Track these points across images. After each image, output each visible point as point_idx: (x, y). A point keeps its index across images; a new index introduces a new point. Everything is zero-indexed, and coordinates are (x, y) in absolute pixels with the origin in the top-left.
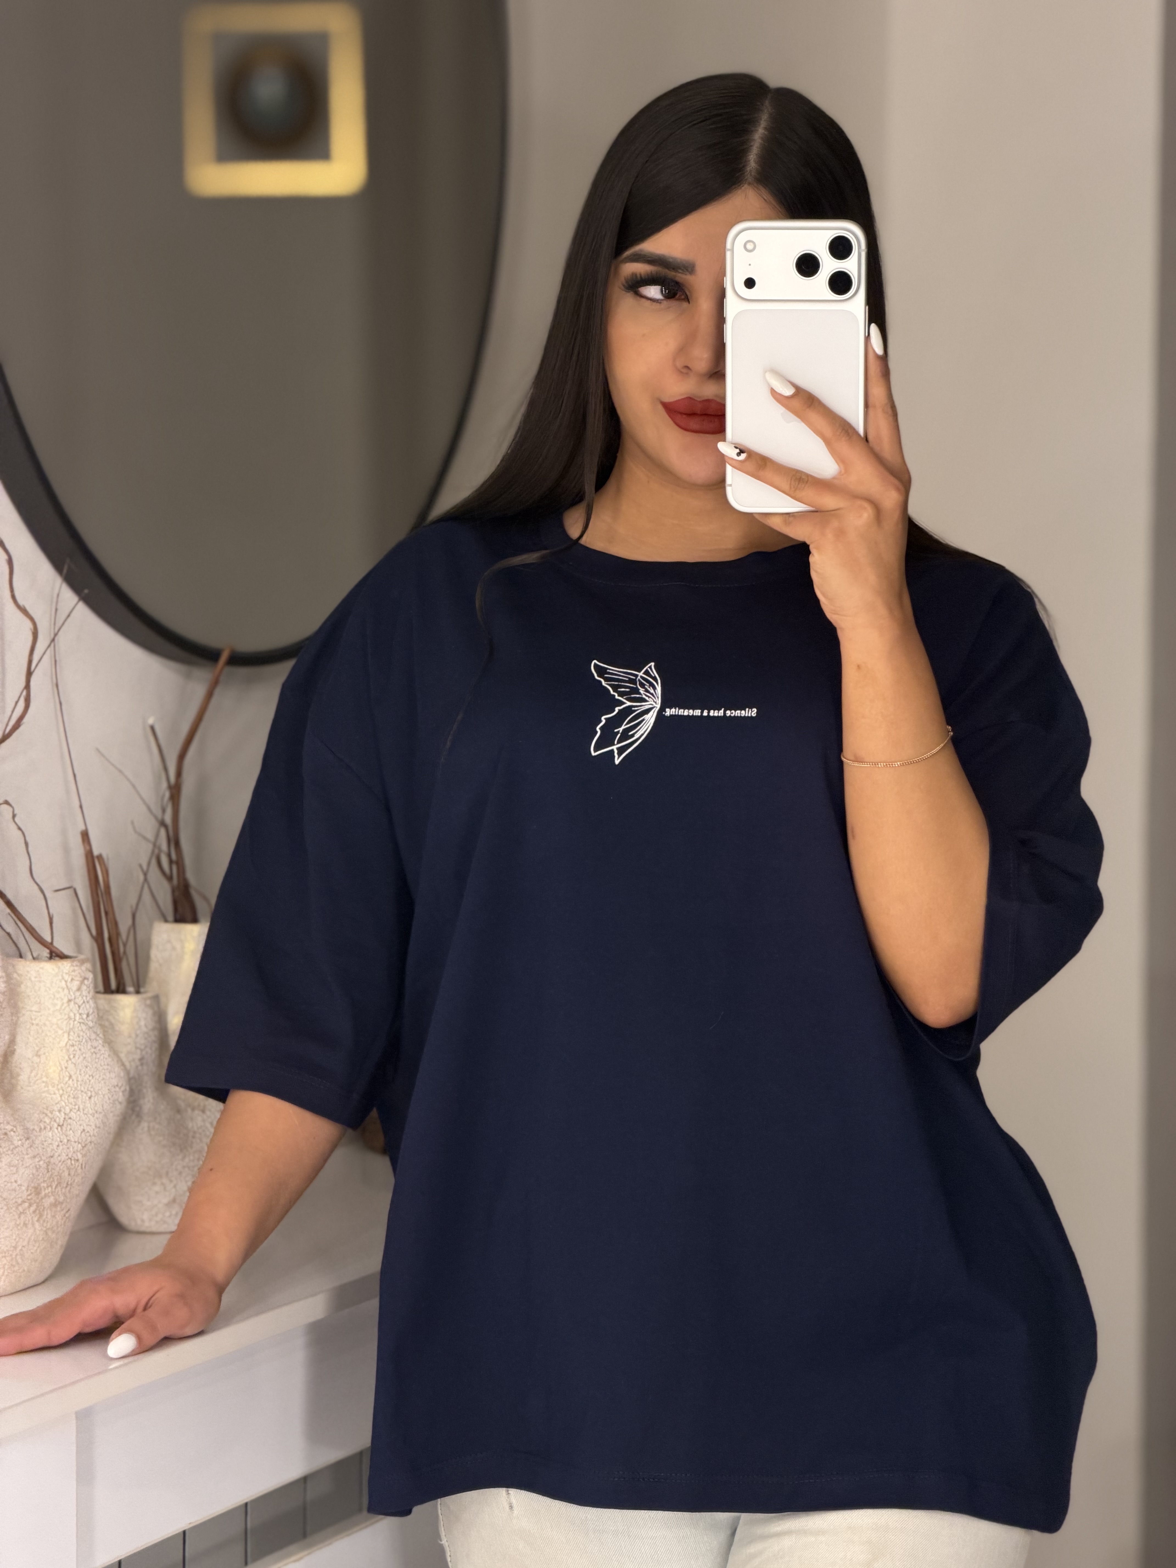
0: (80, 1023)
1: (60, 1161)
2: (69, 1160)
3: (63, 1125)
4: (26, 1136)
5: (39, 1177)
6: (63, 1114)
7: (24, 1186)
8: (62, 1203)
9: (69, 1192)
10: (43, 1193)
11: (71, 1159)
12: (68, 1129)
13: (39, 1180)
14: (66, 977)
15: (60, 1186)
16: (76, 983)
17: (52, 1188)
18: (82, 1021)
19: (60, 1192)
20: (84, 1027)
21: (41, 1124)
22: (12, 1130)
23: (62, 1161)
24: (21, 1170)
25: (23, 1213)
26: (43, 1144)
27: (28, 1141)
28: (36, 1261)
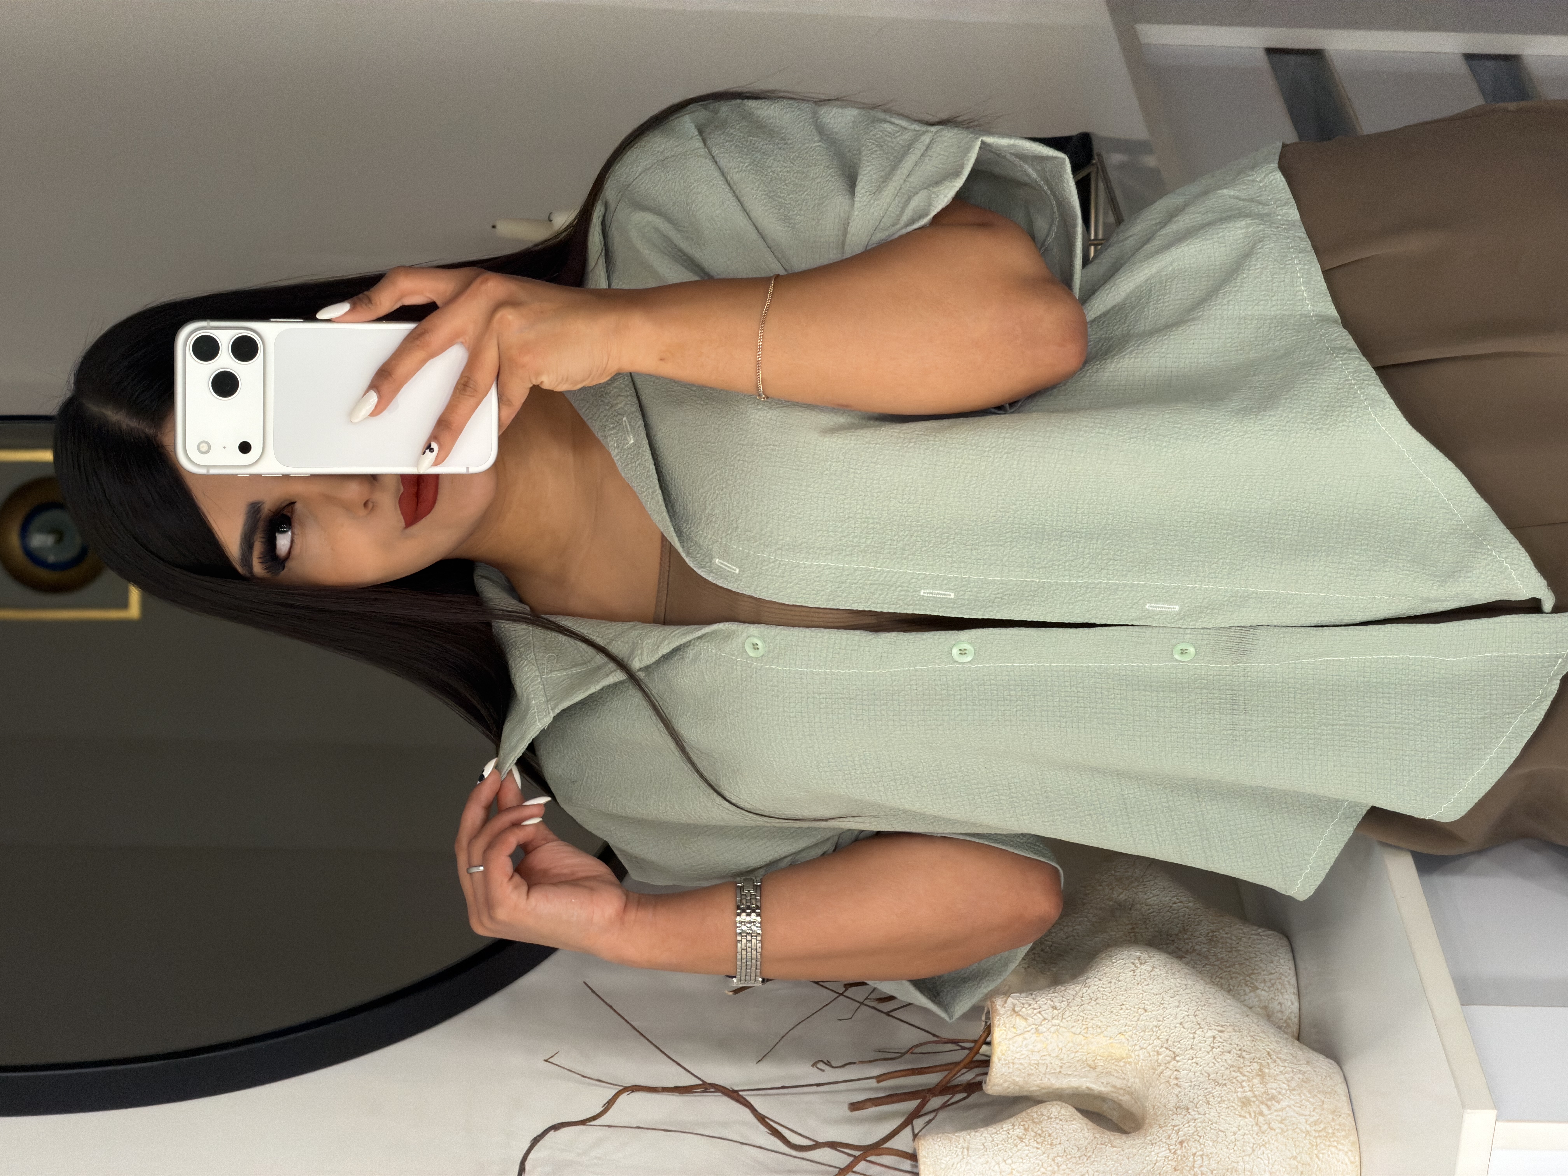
0: (1063, 1019)
1: (1214, 1064)
3: (1174, 1052)
4: (1184, 1112)
5: (1232, 1099)
6: (1163, 1049)
7: (1240, 1122)
8: (1261, 1064)
10: (1249, 1094)
11: (1213, 1048)
12: (1179, 1045)
13: (1234, 1100)
14: (1012, 1034)
15: (1242, 1067)
16: (1019, 1021)
17: (1243, 1081)
18: (1060, 1015)
19: (1249, 1068)
20: (1067, 1014)
21: (1172, 1083)
22: (1177, 1134)
25: (1270, 1123)
26: (1195, 1085)
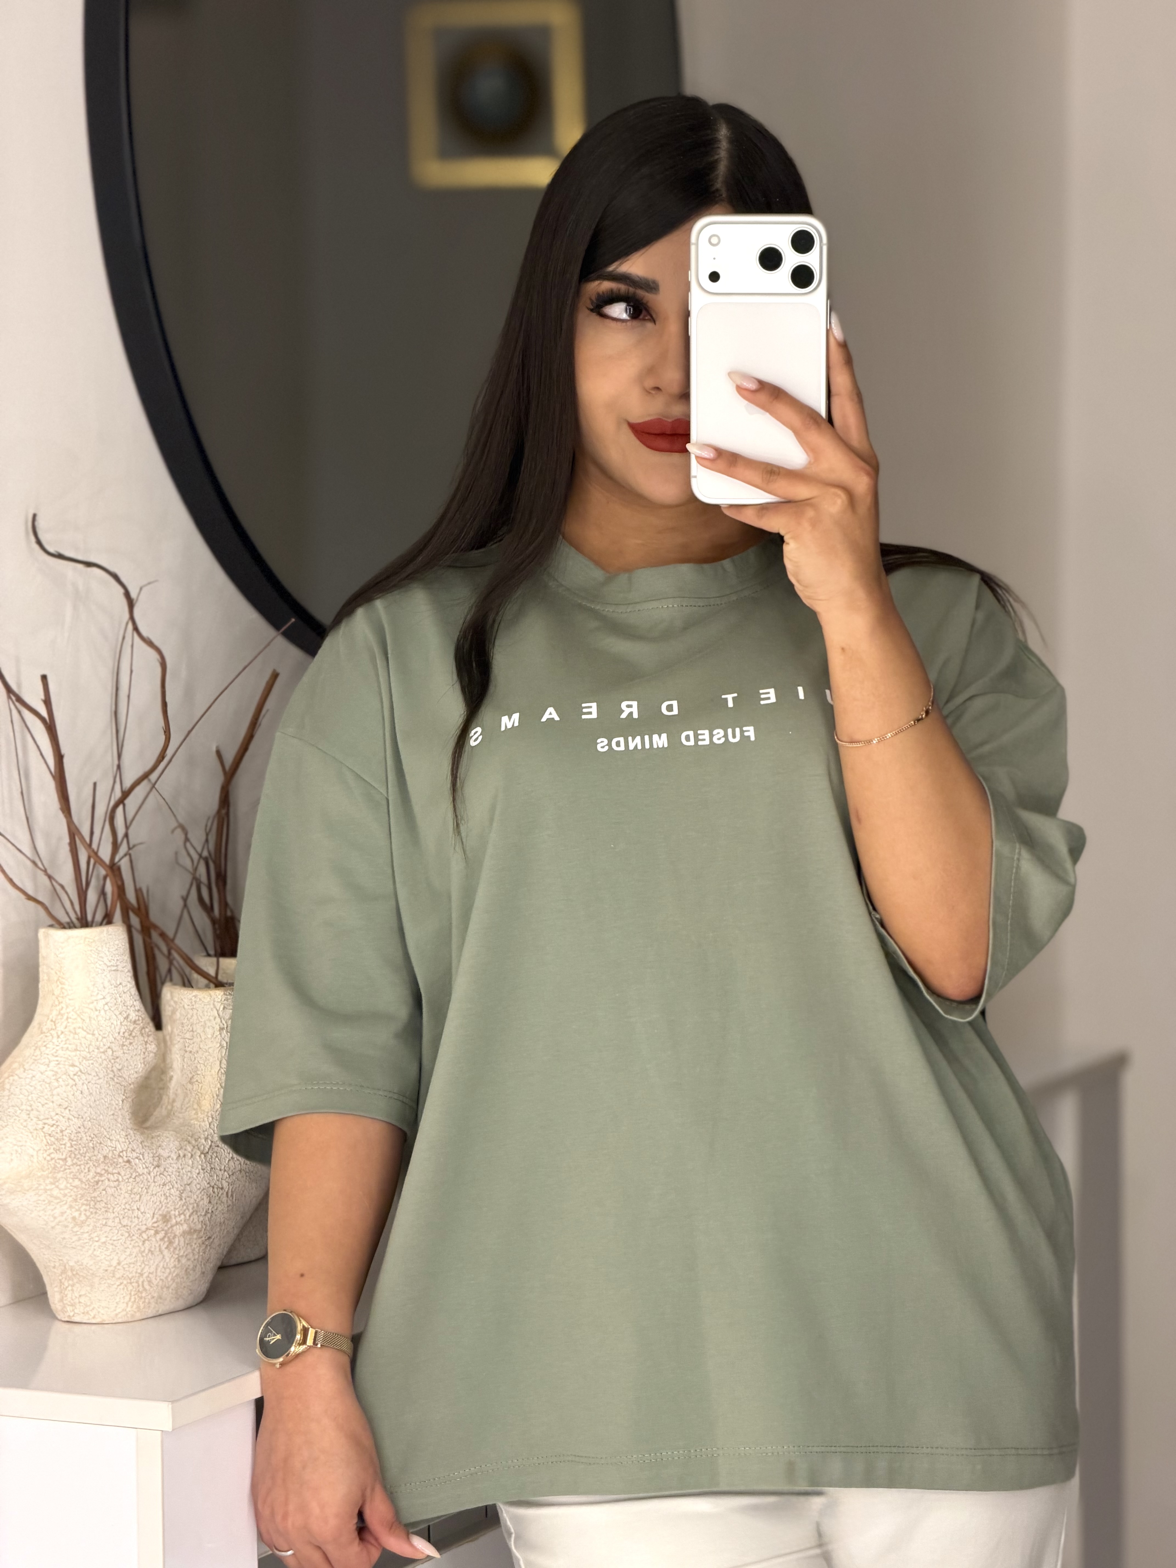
1: (199, 1189)
2: (211, 1188)
3: (208, 1153)
4: (155, 1163)
5: (169, 1206)
6: (210, 1143)
7: (148, 1213)
8: (200, 1231)
9: (210, 1220)
10: (174, 1221)
11: (213, 1187)
12: (214, 1157)
14: (218, 1005)
15: (196, 1214)
17: (185, 1215)
19: (196, 1220)
21: (180, 1152)
22: (137, 1158)
23: (202, 1188)
24: (145, 1198)
25: (148, 1240)
26: (179, 1172)
27: (157, 1168)
28: (168, 1288)
